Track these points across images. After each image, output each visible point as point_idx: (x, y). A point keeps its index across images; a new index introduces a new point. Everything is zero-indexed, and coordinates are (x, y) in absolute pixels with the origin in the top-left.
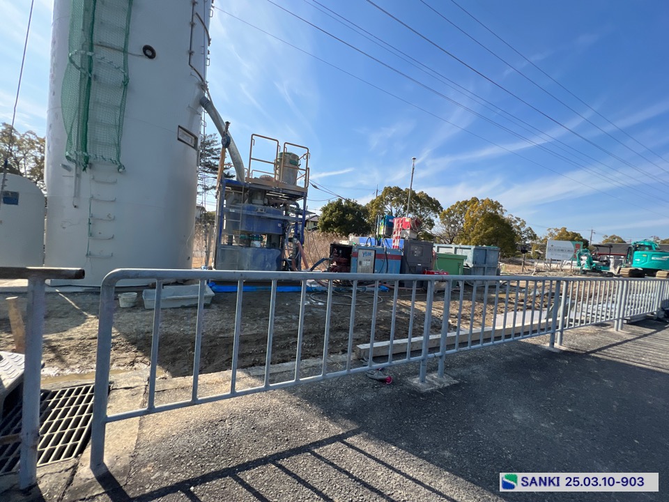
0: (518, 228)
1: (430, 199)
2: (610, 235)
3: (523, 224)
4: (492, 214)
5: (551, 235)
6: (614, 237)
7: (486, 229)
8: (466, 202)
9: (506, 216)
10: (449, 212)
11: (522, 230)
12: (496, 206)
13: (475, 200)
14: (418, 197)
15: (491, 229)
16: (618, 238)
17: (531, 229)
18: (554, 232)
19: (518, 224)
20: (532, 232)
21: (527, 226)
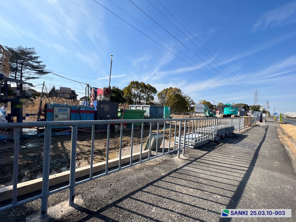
0: (188, 100)
1: (152, 87)
2: (219, 103)
3: (190, 98)
4: (177, 94)
5: (200, 103)
6: (221, 103)
7: (175, 100)
8: (167, 89)
9: (183, 95)
10: (161, 93)
11: (189, 101)
12: (179, 90)
13: (171, 88)
14: (146, 86)
15: (177, 100)
16: (222, 104)
17: (192, 100)
18: (201, 101)
19: (188, 98)
20: (193, 101)
21: (191, 99)
